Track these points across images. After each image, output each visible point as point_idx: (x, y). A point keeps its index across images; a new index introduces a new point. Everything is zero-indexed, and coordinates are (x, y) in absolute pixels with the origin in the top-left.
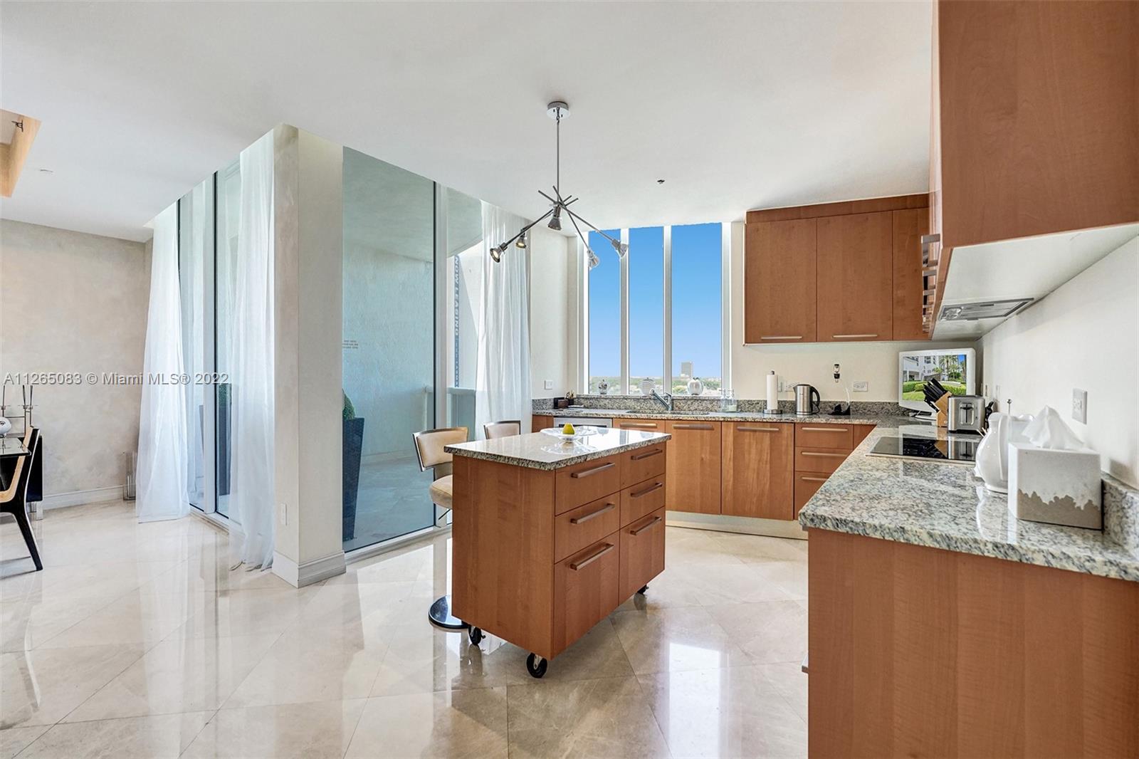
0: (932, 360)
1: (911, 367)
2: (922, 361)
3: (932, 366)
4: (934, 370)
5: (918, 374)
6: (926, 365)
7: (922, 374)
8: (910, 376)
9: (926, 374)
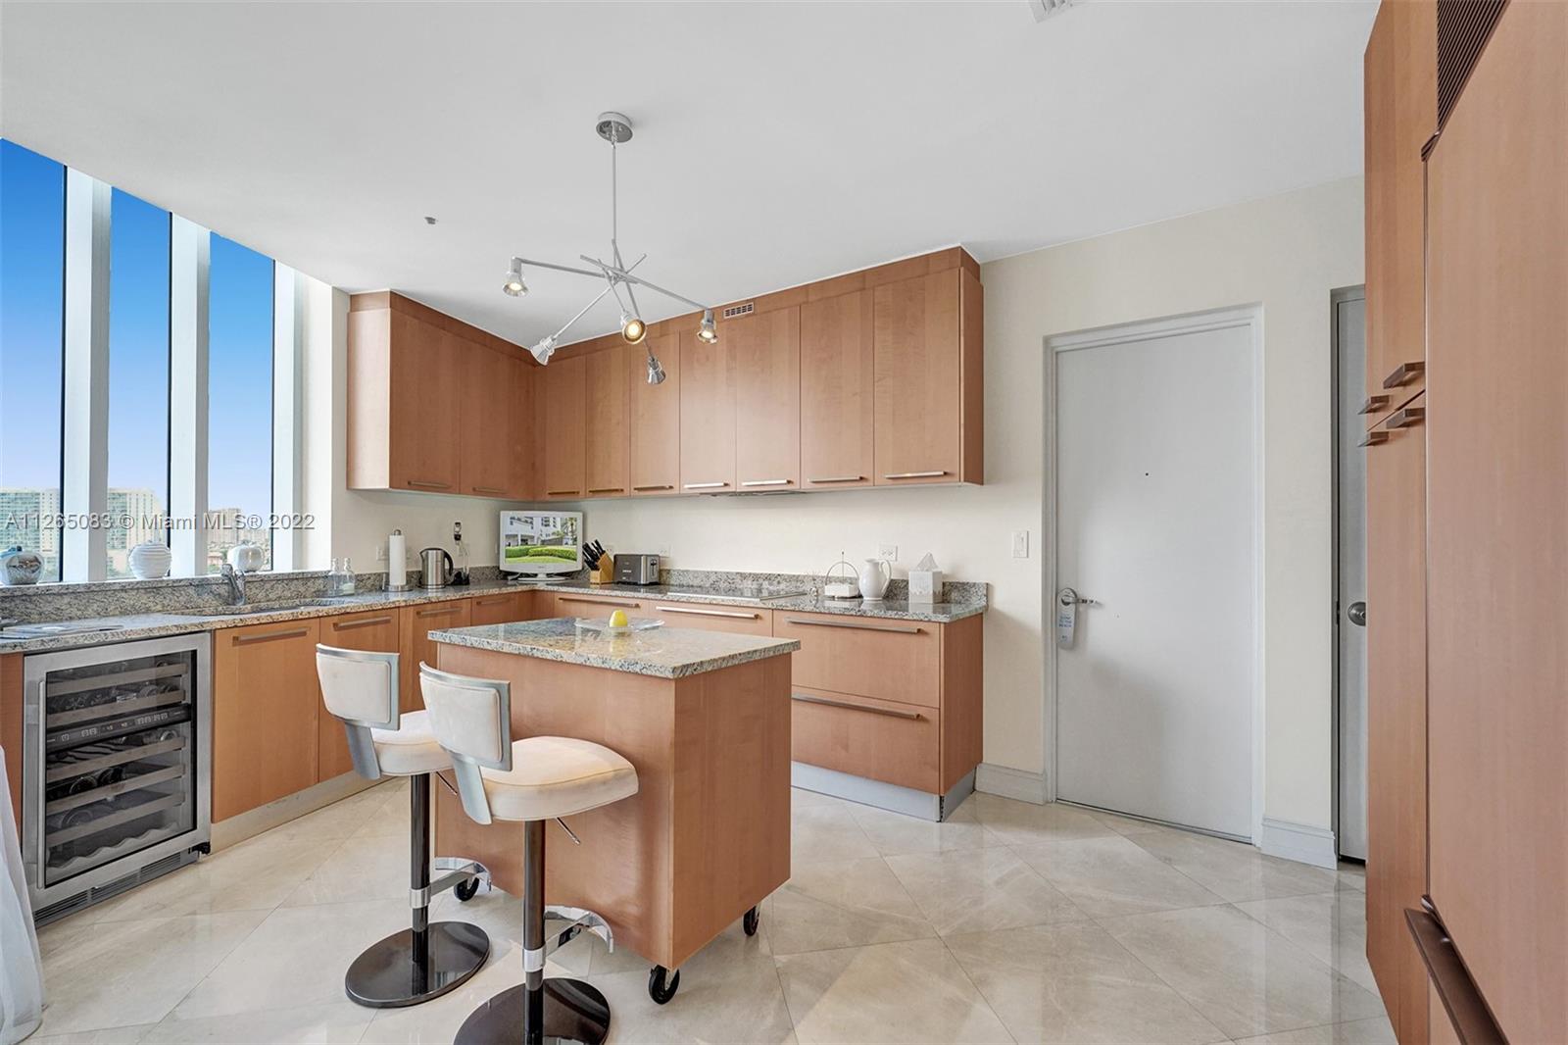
0: (551, 523)
1: (522, 530)
2: (537, 522)
3: (551, 529)
4: (554, 534)
5: (533, 537)
6: (544, 528)
7: (538, 538)
8: (522, 540)
9: (544, 538)
